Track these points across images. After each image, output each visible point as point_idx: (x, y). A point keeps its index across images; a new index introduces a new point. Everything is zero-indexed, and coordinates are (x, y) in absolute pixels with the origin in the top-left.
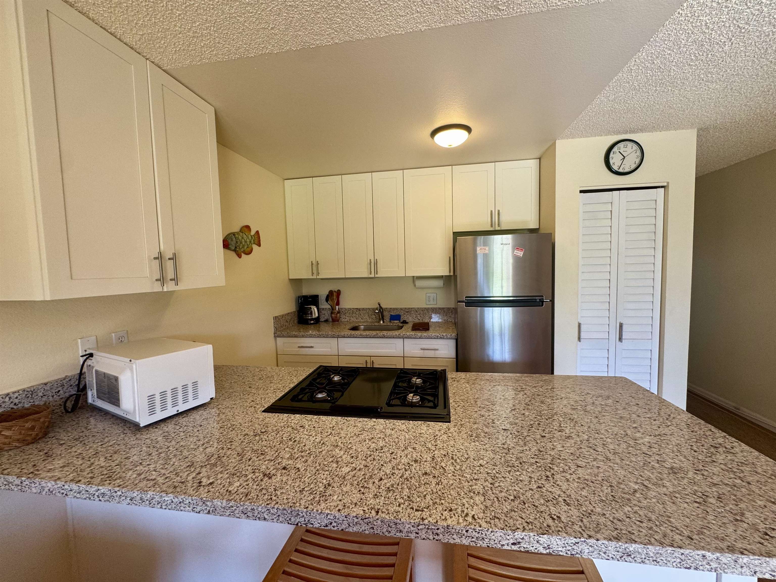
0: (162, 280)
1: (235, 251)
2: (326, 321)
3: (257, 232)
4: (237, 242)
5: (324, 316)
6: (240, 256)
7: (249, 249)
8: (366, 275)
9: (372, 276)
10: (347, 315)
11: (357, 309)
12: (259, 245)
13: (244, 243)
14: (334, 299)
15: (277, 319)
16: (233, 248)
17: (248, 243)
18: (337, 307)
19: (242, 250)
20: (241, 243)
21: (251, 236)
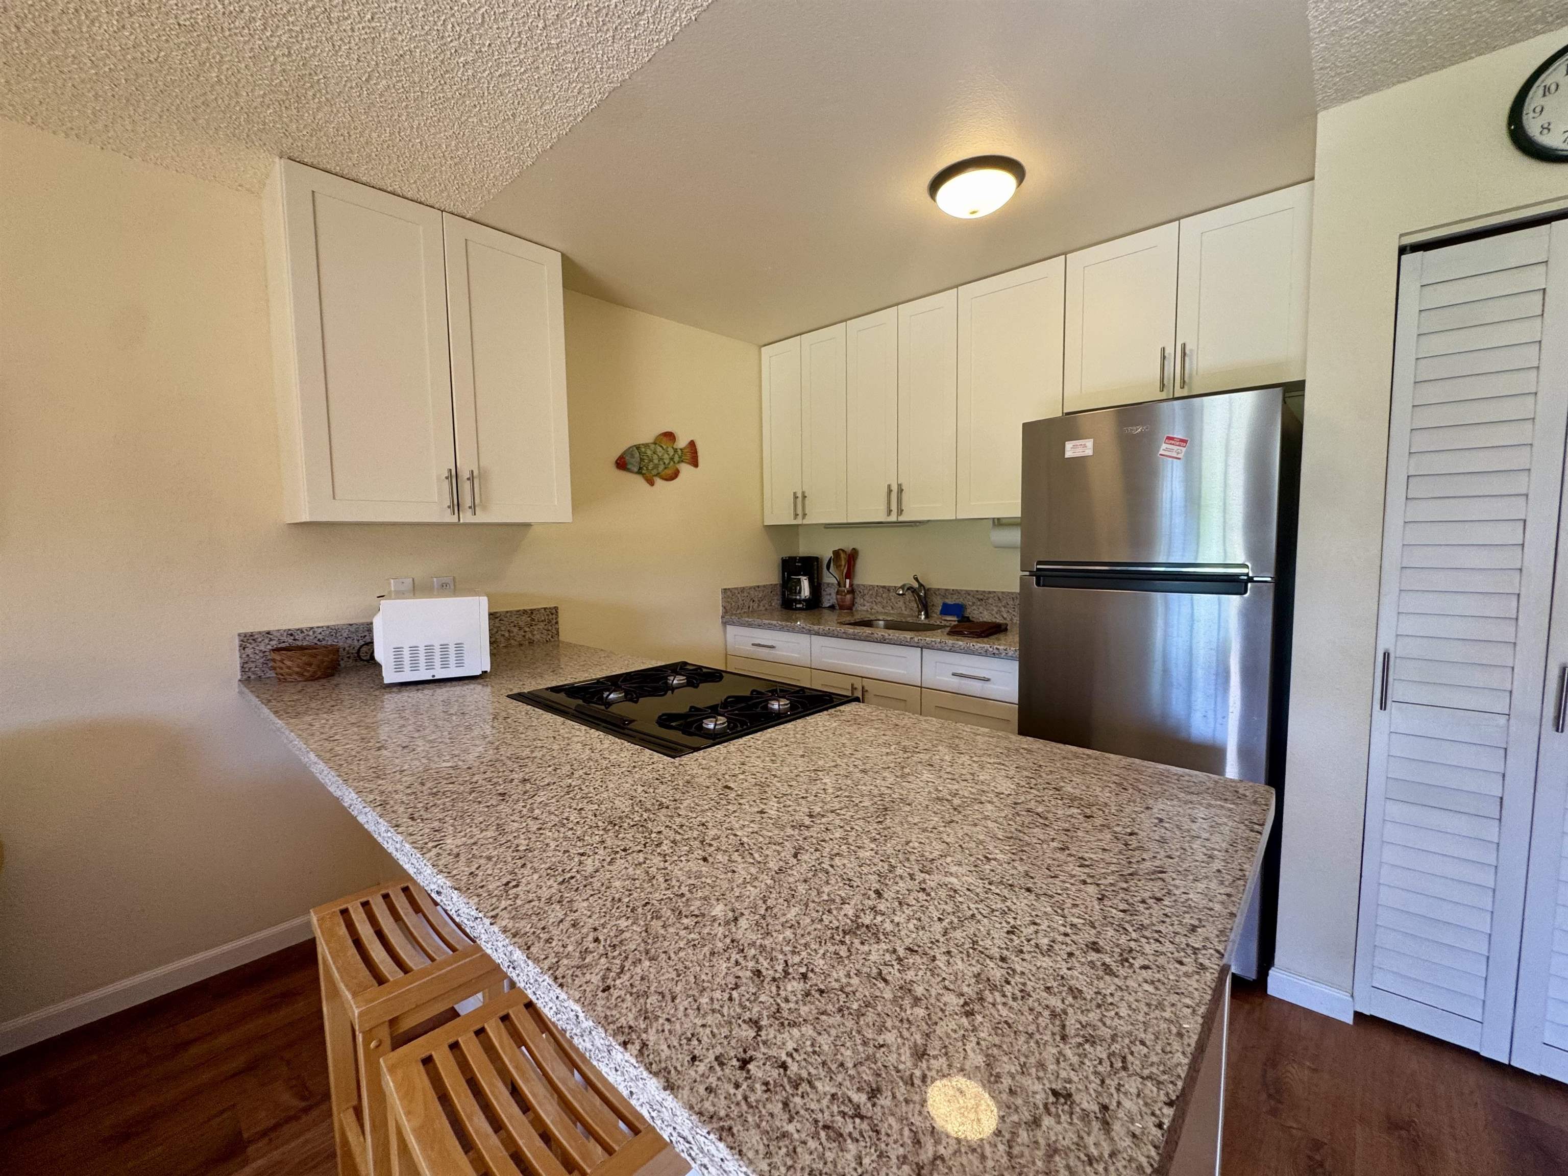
0: (457, 506)
1: (639, 472)
2: (832, 607)
3: (692, 444)
4: (642, 460)
5: (829, 597)
6: (652, 483)
7: (669, 472)
8: (882, 517)
9: (893, 518)
10: (867, 598)
11: (884, 587)
12: (695, 463)
13: (656, 461)
14: (841, 566)
15: (729, 593)
16: (636, 470)
17: (667, 462)
18: (848, 581)
19: (654, 472)
20: (651, 460)
21: (676, 451)
